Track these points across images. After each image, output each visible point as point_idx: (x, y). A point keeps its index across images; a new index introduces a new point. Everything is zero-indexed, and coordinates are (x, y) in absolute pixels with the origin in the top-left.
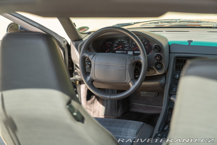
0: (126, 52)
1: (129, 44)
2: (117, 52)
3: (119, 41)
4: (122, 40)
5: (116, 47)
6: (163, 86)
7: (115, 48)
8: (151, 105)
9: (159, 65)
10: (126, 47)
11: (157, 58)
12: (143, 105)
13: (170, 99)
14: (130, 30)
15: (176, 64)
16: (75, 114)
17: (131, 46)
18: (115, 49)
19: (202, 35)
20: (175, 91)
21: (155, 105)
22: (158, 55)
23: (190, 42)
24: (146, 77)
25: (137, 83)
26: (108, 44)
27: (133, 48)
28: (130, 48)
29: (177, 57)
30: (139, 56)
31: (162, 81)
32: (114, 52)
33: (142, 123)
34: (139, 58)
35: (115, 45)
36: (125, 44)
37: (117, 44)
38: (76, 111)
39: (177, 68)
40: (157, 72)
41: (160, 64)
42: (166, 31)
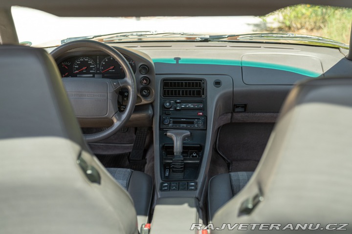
0: (92, 75)
1: (97, 65)
2: (78, 76)
3: (80, 61)
4: (86, 60)
5: (77, 69)
6: (151, 119)
7: (75, 70)
8: (112, 144)
9: (145, 91)
10: (91, 69)
11: (145, 81)
12: (102, 144)
13: (166, 135)
14: (110, 45)
15: (163, 88)
16: (89, 172)
17: (99, 67)
18: (76, 72)
19: (191, 50)
20: (167, 124)
21: (117, 144)
22: (145, 78)
23: (177, 59)
24: (136, 106)
25: (124, 116)
26: (65, 65)
27: (102, 70)
28: (98, 69)
29: (164, 80)
30: (125, 79)
31: (150, 112)
32: (75, 76)
33: (129, 170)
34: (126, 82)
35: (76, 67)
36: (90, 64)
37: (78, 64)
38: (90, 167)
39: (165, 94)
40: (143, 100)
41: (146, 89)
42: (141, 47)
